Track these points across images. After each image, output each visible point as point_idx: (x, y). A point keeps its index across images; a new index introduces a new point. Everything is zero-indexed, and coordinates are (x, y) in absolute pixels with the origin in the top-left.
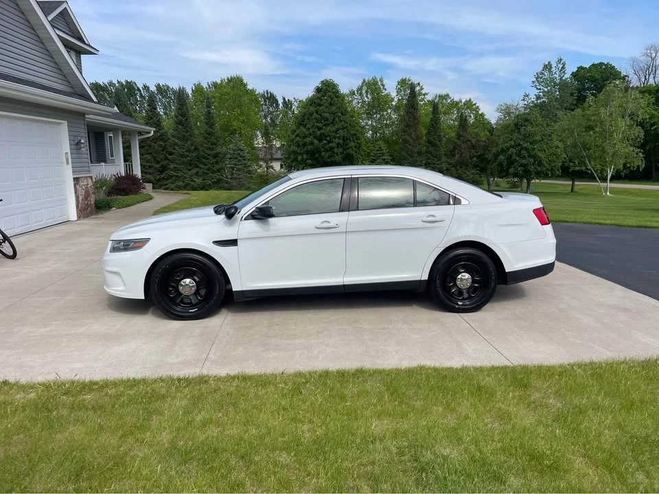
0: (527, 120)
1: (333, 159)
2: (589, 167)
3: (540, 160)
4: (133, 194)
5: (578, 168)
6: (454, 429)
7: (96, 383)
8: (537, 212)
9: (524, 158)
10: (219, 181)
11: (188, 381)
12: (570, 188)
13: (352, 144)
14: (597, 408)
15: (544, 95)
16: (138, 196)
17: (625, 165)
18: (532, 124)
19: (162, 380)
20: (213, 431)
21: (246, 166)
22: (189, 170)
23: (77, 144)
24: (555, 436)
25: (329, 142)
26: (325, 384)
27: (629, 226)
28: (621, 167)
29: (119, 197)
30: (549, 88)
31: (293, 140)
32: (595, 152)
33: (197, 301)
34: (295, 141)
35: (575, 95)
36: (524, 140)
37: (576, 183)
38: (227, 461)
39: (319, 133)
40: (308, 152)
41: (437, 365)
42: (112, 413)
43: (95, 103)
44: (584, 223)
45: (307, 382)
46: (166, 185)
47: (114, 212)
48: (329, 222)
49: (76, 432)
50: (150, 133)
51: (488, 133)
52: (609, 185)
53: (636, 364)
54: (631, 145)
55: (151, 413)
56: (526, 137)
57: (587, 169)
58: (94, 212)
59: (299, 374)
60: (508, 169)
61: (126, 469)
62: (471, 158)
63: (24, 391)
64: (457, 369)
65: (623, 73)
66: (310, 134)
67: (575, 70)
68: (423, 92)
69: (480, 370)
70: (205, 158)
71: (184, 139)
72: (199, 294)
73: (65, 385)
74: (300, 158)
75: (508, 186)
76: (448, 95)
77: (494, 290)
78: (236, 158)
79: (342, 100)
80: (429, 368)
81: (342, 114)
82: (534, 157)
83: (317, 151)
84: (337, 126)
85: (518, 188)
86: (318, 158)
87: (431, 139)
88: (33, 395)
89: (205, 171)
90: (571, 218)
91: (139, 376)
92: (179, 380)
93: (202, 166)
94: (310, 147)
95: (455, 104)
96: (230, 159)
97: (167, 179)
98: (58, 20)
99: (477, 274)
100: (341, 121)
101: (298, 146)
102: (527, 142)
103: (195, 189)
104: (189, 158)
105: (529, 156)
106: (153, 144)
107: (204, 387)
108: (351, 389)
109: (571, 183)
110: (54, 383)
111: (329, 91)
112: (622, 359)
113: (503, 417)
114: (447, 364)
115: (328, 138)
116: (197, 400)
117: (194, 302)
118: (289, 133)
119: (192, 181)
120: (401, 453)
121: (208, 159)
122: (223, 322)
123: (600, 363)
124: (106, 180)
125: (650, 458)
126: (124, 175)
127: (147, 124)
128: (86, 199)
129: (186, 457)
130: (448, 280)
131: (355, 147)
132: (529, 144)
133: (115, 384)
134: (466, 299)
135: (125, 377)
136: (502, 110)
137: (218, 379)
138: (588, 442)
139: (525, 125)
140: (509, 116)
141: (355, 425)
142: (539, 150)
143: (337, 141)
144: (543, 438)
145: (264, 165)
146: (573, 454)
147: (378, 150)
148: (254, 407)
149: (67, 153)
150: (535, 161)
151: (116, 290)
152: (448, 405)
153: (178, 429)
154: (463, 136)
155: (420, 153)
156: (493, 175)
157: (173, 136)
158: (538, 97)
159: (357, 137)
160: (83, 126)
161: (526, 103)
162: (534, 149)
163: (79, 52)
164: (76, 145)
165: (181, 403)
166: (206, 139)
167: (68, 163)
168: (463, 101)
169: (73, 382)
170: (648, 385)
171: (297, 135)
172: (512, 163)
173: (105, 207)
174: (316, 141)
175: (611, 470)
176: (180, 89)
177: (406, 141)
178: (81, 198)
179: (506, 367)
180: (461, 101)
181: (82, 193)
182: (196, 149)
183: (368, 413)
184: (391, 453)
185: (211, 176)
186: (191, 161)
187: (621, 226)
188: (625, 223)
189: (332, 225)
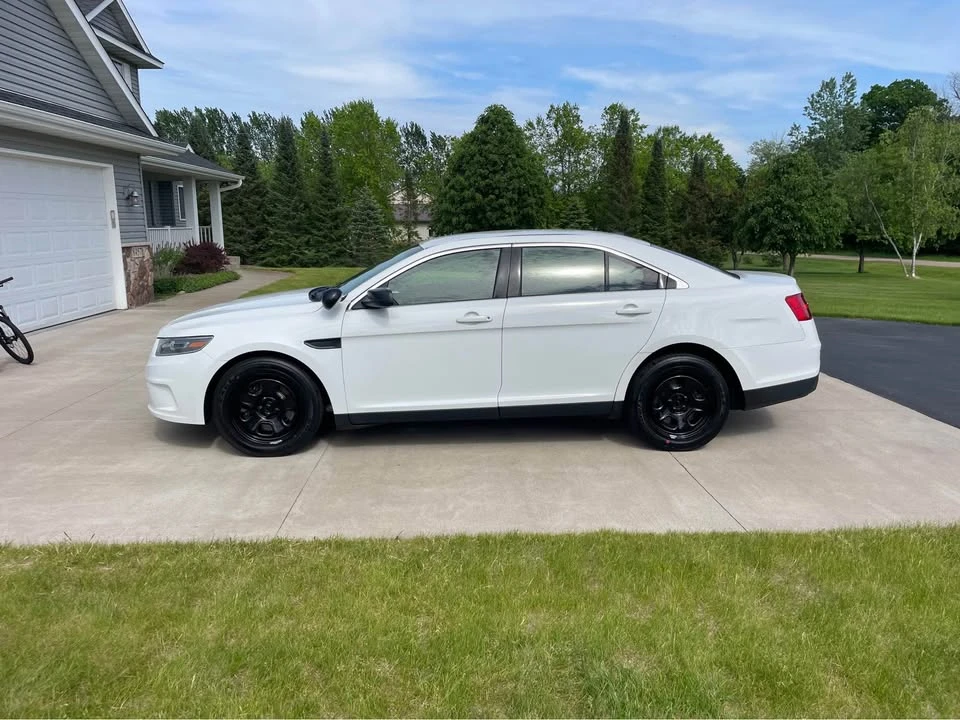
0: (791, 165)
1: (502, 222)
2: (886, 236)
3: (810, 226)
4: (212, 271)
5: (869, 237)
6: (645, 629)
7: (121, 548)
8: (791, 301)
9: (786, 221)
10: (340, 253)
11: (255, 548)
12: (856, 267)
13: (532, 200)
14: (869, 599)
15: (821, 129)
16: (218, 275)
17: (939, 232)
18: (798, 170)
19: (218, 545)
20: (282, 624)
21: (379, 232)
22: (297, 237)
23: (128, 198)
24: (800, 643)
25: (498, 197)
26: (458, 555)
27: (939, 324)
28: (933, 235)
29: (191, 275)
30: (829, 117)
31: (446, 194)
32: (894, 213)
33: (282, 428)
34: (448, 196)
35: (869, 128)
36: (785, 194)
37: (866, 259)
38: (297, 671)
39: (483, 183)
40: (466, 212)
41: (630, 529)
42: (137, 594)
43: (154, 138)
44: (873, 319)
45: (431, 553)
46: (263, 259)
47: (182, 297)
48: (476, 314)
49: (80, 621)
50: (236, 183)
51: (735, 185)
52: (915, 262)
53: (934, 533)
54: (948, 203)
55: (192, 596)
56: (790, 190)
57: (883, 238)
58: (153, 297)
59: (421, 541)
60: (762, 238)
61: (146, 680)
62: (709, 221)
63: (16, 558)
64: (659, 536)
65: (940, 96)
66: (470, 185)
67: (868, 90)
68: (640, 123)
69: (694, 537)
70: (319, 220)
71: (289, 192)
72: (285, 419)
73: (74, 551)
74: (454, 220)
75: (764, 263)
76: (677, 128)
77: (725, 417)
78: (364, 221)
79: (518, 136)
80: (617, 534)
81: (518, 156)
82: (801, 220)
83: (481, 209)
84: (508, 174)
85: (778, 266)
86: (481, 220)
87: (651, 193)
88: (28, 564)
89: (321, 239)
90: (855, 311)
91: (185, 539)
92: (243, 545)
93: (315, 232)
94: (470, 205)
95: (687, 142)
96: (356, 221)
97: (264, 251)
98: (104, 18)
99: (699, 393)
100: (515, 166)
101: (453, 202)
102: (791, 197)
103: (304, 265)
104: (296, 221)
105: (794, 219)
106: (245, 200)
107: (277, 557)
108: (497, 564)
109: (858, 259)
110: (60, 548)
111: (499, 122)
112: (913, 523)
113: (722, 610)
114: (645, 528)
115: (497, 192)
116: (265, 577)
117: (277, 430)
118: (442, 183)
119: (301, 253)
120: (560, 664)
121: (323, 222)
122: (320, 461)
123: (879, 531)
124: (171, 251)
125: (945, 680)
126: (198, 243)
127: (235, 171)
128: (141, 278)
129: (236, 664)
130: (656, 402)
131: (536, 204)
132: (793, 200)
133: (149, 550)
134: (683, 430)
135: (163, 540)
136: (758, 150)
137: (301, 545)
138: (851, 653)
139: (788, 173)
140: (768, 158)
141: (495, 618)
142: (808, 210)
143: (509, 195)
144: (780, 645)
145: (405, 231)
146: (825, 670)
147: (571, 210)
148: (347, 589)
149: (112, 211)
150: (802, 226)
151: (163, 411)
152: (640, 590)
153: (230, 621)
154: (699, 190)
155: (633, 214)
156: (741, 246)
157: (274, 189)
158: (812, 132)
159: (537, 190)
160: (137, 172)
161: (794, 139)
162: (800, 208)
163: (135, 65)
164: (126, 199)
165: (241, 581)
166: (321, 192)
167: (114, 226)
168: (699, 137)
169: (87, 547)
170: (951, 565)
171: (452, 187)
172: (768, 229)
173: (170, 290)
174: (479, 196)
175: (881, 697)
176: (283, 119)
177: (613, 196)
178: (133, 276)
179: (734, 535)
180: (695, 137)
181: (134, 269)
182: (306, 206)
183: (516, 601)
184: (545, 664)
185: (327, 247)
186: (299, 224)
187: (927, 323)
188: (935, 319)
189: (482, 317)
